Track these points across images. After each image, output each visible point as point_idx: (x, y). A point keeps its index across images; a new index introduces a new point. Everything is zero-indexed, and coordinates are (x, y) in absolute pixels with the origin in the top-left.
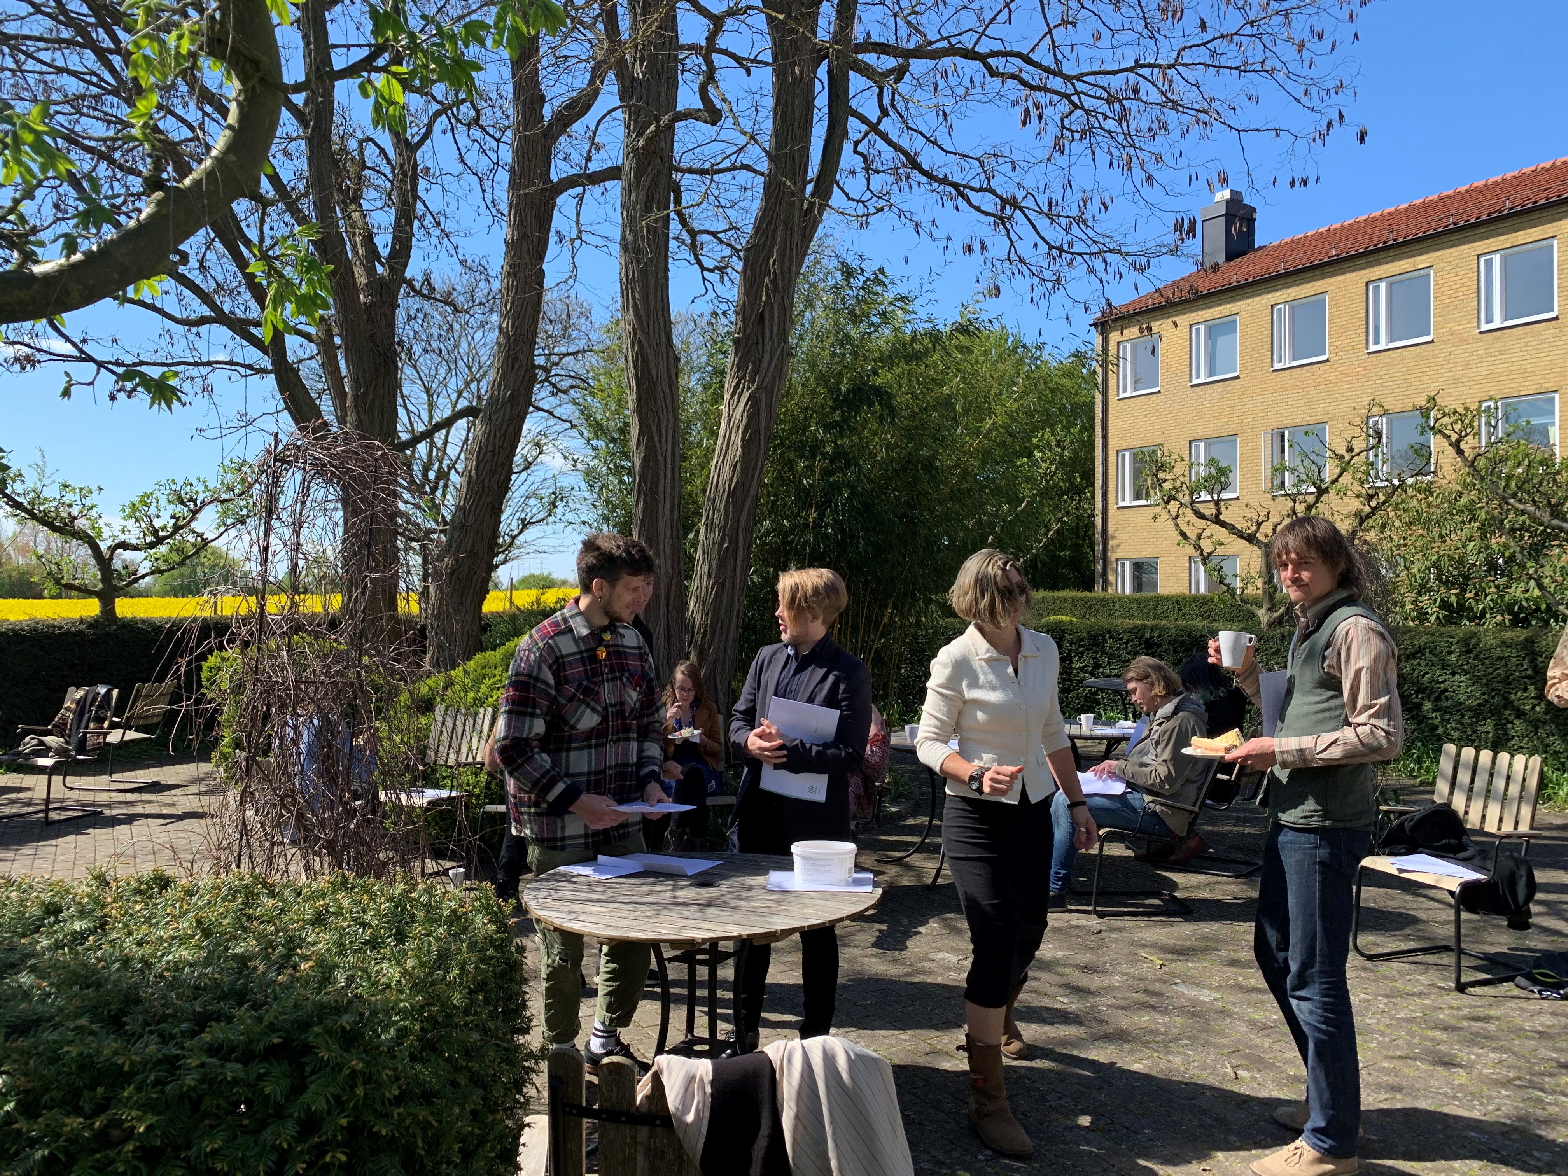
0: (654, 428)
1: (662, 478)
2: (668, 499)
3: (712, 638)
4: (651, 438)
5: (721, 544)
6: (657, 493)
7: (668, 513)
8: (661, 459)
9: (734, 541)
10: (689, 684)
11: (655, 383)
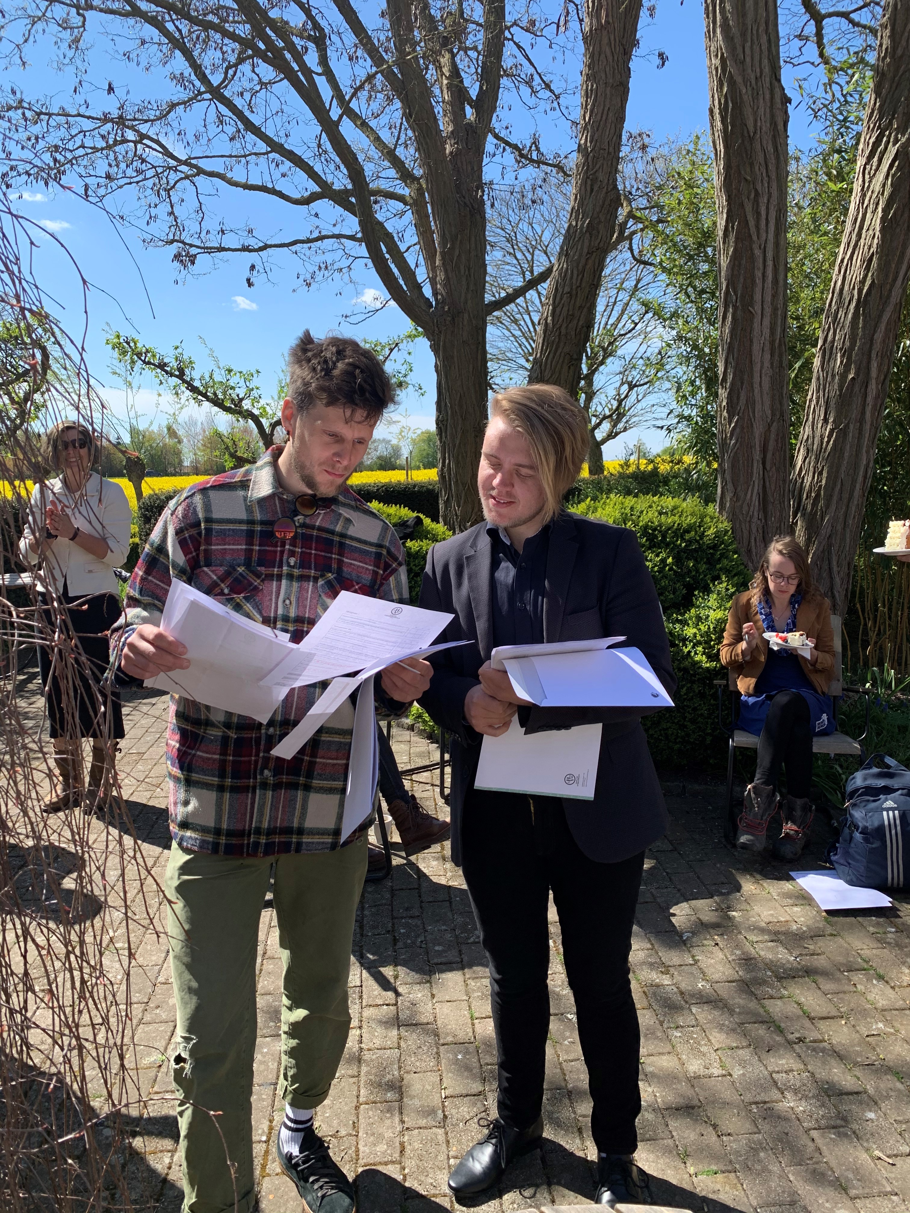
0: (748, 208)
1: (759, 282)
2: (768, 311)
3: (828, 506)
4: (744, 223)
5: (843, 376)
6: (751, 303)
7: (767, 332)
8: (757, 252)
9: (864, 371)
10: (790, 569)
11: (751, 139)
